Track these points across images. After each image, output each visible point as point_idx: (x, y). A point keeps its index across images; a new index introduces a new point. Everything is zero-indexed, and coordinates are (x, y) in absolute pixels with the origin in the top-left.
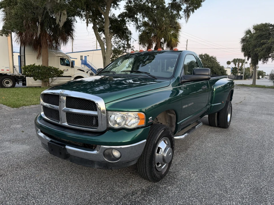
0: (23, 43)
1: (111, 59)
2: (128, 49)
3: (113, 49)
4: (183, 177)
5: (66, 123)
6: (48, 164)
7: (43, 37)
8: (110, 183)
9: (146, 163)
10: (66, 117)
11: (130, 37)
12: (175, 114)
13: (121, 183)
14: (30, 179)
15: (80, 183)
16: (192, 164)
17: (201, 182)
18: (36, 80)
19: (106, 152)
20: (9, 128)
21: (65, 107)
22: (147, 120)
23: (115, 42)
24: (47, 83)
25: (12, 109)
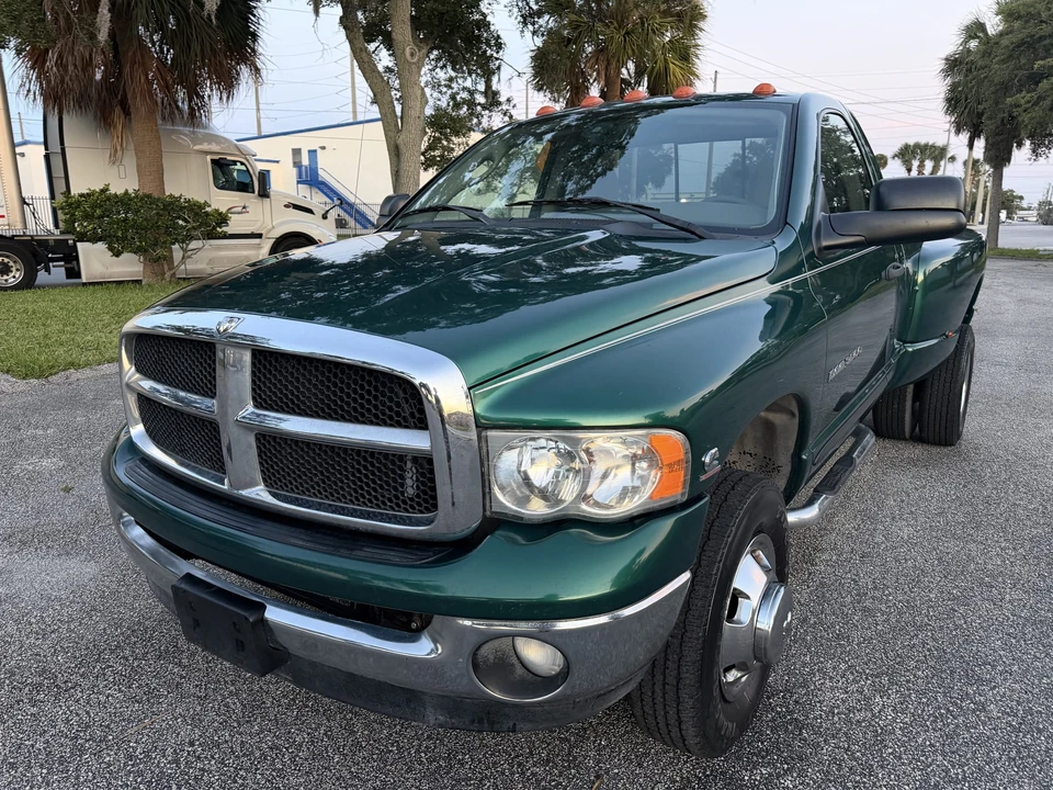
0: (54, 98)
1: (423, 154)
2: (490, 111)
3: (429, 111)
4: (836, 719)
5: (262, 487)
6: (185, 661)
7: (132, 68)
8: (495, 763)
9: (679, 679)
10: (259, 456)
11: (497, 59)
12: (793, 415)
13: (548, 761)
14: (98, 754)
15: (345, 773)
16: (856, 635)
17: (931, 745)
18: (117, 254)
19: (485, 650)
20: (8, 473)
21: (250, 408)
22: (697, 467)
23: (436, 83)
24: (166, 267)
25: (21, 385)
